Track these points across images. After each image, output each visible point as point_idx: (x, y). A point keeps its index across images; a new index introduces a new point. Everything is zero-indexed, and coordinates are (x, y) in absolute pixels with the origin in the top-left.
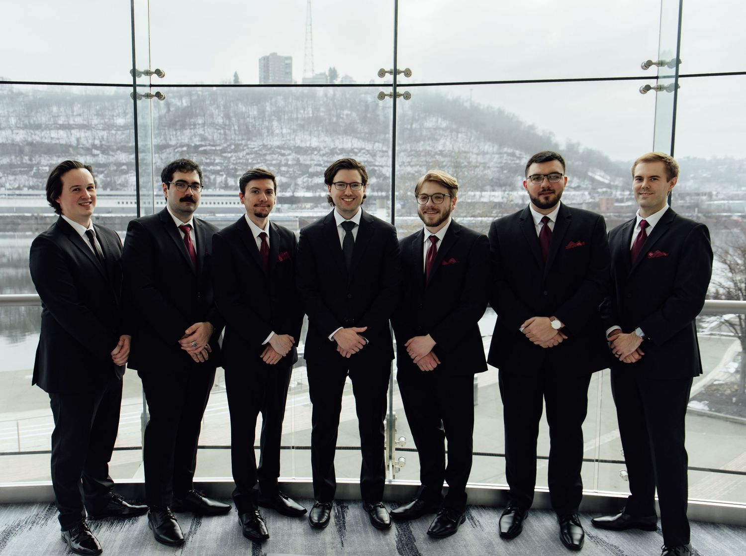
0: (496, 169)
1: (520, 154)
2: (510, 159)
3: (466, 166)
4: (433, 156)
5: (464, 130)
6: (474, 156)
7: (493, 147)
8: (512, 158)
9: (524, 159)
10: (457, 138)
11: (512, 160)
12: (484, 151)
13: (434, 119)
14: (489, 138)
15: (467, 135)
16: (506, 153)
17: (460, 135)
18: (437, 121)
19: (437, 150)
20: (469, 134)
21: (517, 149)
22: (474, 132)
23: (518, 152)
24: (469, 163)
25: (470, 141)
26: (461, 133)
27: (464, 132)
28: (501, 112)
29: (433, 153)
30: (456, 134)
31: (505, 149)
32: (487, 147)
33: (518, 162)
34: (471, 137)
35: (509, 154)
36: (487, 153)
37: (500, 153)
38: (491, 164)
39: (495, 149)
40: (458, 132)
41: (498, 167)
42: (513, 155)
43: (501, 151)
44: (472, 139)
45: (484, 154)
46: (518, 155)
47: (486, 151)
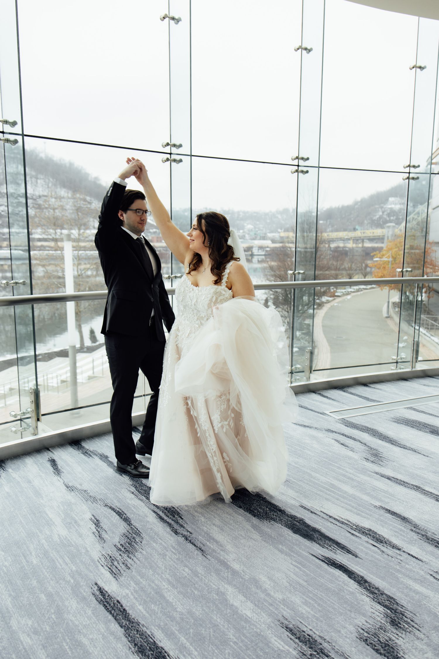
0: (71, 211)
1: (91, 200)
2: (83, 204)
3: (46, 208)
4: (16, 198)
5: (42, 177)
6: (53, 200)
7: (68, 193)
8: (84, 203)
9: (93, 204)
10: (37, 182)
11: (86, 205)
12: (60, 196)
13: (14, 166)
14: (64, 185)
15: (45, 182)
16: (79, 198)
17: (39, 181)
18: (17, 168)
19: (19, 193)
20: (47, 180)
21: (87, 195)
22: (51, 180)
23: (88, 198)
24: (49, 205)
25: (48, 187)
26: (40, 179)
27: (43, 179)
28: (71, 164)
29: (16, 196)
30: (35, 179)
31: (78, 195)
32: (63, 192)
33: (89, 206)
34: (49, 183)
35: (81, 199)
36: (63, 198)
37: (74, 198)
38: (68, 207)
39: (70, 195)
40: (37, 178)
41: (72, 210)
42: (85, 200)
43: (75, 196)
44: (50, 185)
45: (60, 198)
46: (89, 201)
47: (62, 196)
